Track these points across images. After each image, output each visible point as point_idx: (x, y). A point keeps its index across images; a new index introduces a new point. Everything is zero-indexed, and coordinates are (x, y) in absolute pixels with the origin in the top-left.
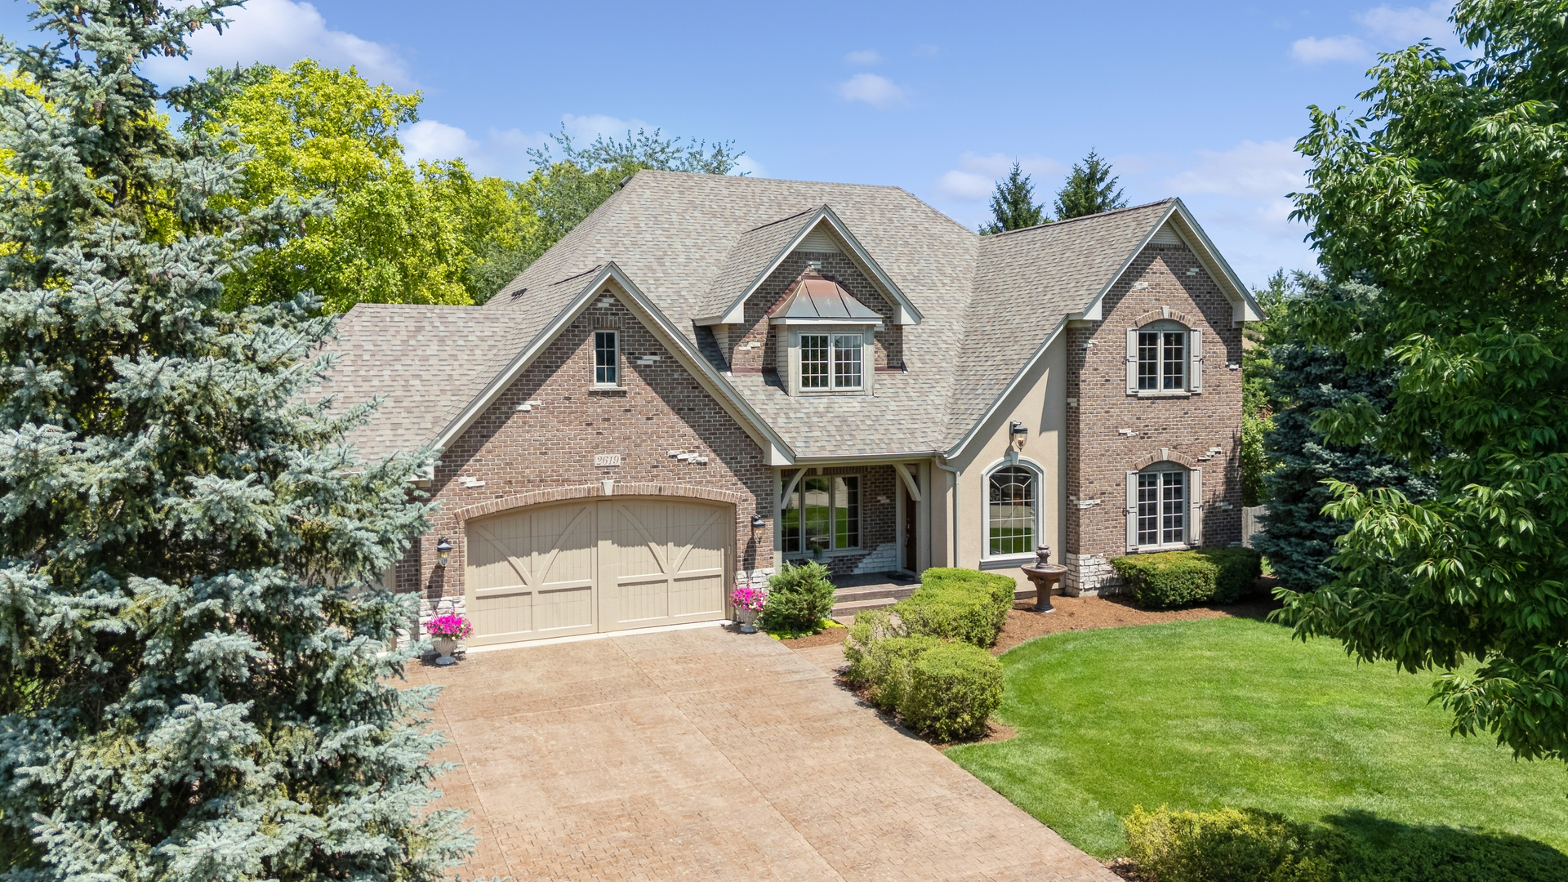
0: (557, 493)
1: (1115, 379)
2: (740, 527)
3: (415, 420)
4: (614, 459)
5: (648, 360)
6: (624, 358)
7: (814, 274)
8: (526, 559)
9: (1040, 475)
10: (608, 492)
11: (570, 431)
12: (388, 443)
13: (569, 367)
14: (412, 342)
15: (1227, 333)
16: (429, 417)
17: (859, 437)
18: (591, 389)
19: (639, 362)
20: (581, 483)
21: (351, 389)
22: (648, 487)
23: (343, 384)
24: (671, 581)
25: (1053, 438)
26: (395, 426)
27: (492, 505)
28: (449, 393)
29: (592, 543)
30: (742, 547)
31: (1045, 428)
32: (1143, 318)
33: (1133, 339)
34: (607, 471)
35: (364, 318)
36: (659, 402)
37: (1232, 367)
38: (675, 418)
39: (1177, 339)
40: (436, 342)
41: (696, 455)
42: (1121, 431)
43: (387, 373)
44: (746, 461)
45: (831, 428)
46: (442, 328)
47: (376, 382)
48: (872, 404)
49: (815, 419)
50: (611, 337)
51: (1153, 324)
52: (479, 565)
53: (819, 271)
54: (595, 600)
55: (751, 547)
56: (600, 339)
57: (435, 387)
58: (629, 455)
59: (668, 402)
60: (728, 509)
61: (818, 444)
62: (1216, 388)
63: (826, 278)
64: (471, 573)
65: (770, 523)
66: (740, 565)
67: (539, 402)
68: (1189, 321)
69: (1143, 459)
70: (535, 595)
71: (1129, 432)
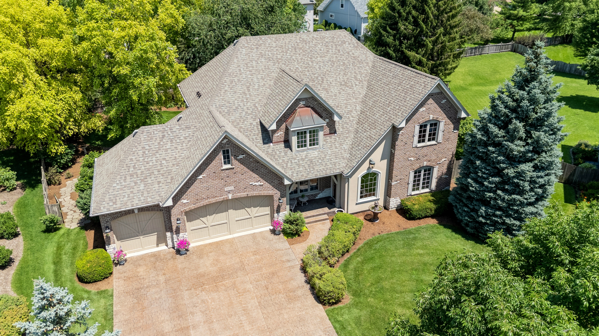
0: (213, 200)
1: (409, 143)
2: (275, 202)
3: (165, 179)
4: (232, 188)
5: (241, 157)
6: (233, 158)
7: (303, 106)
8: (205, 218)
9: (379, 174)
10: (230, 198)
11: (216, 182)
12: (157, 191)
13: (214, 163)
14: (162, 143)
15: (455, 120)
16: (169, 177)
17: (316, 169)
18: (222, 169)
19: (238, 158)
20: (221, 196)
21: (143, 168)
22: (243, 194)
23: (140, 166)
24: (253, 218)
25: (385, 162)
26: (159, 183)
27: (192, 207)
28: (175, 165)
29: (226, 210)
30: (275, 207)
31: (382, 159)
32: (421, 121)
33: (417, 129)
34: (229, 192)
35: (144, 134)
36: (246, 169)
37: (455, 131)
38: (251, 173)
39: (435, 125)
40: (169, 142)
41: (259, 183)
42: (409, 159)
43: (154, 159)
44: (276, 182)
45: (306, 166)
46: (171, 135)
47: (151, 164)
48: (322, 152)
49: (301, 162)
50: (228, 151)
51: (426, 122)
52: (191, 221)
53: (304, 105)
54: (228, 226)
55: (279, 207)
56: (224, 152)
57: (171, 163)
58: (236, 186)
59: (249, 169)
60: (271, 197)
61: (301, 174)
62: (448, 140)
63: (307, 107)
64: (188, 224)
65: (285, 199)
66: (275, 212)
67: (205, 175)
68: (440, 118)
69: (416, 167)
70: (210, 227)
71: (412, 159)
